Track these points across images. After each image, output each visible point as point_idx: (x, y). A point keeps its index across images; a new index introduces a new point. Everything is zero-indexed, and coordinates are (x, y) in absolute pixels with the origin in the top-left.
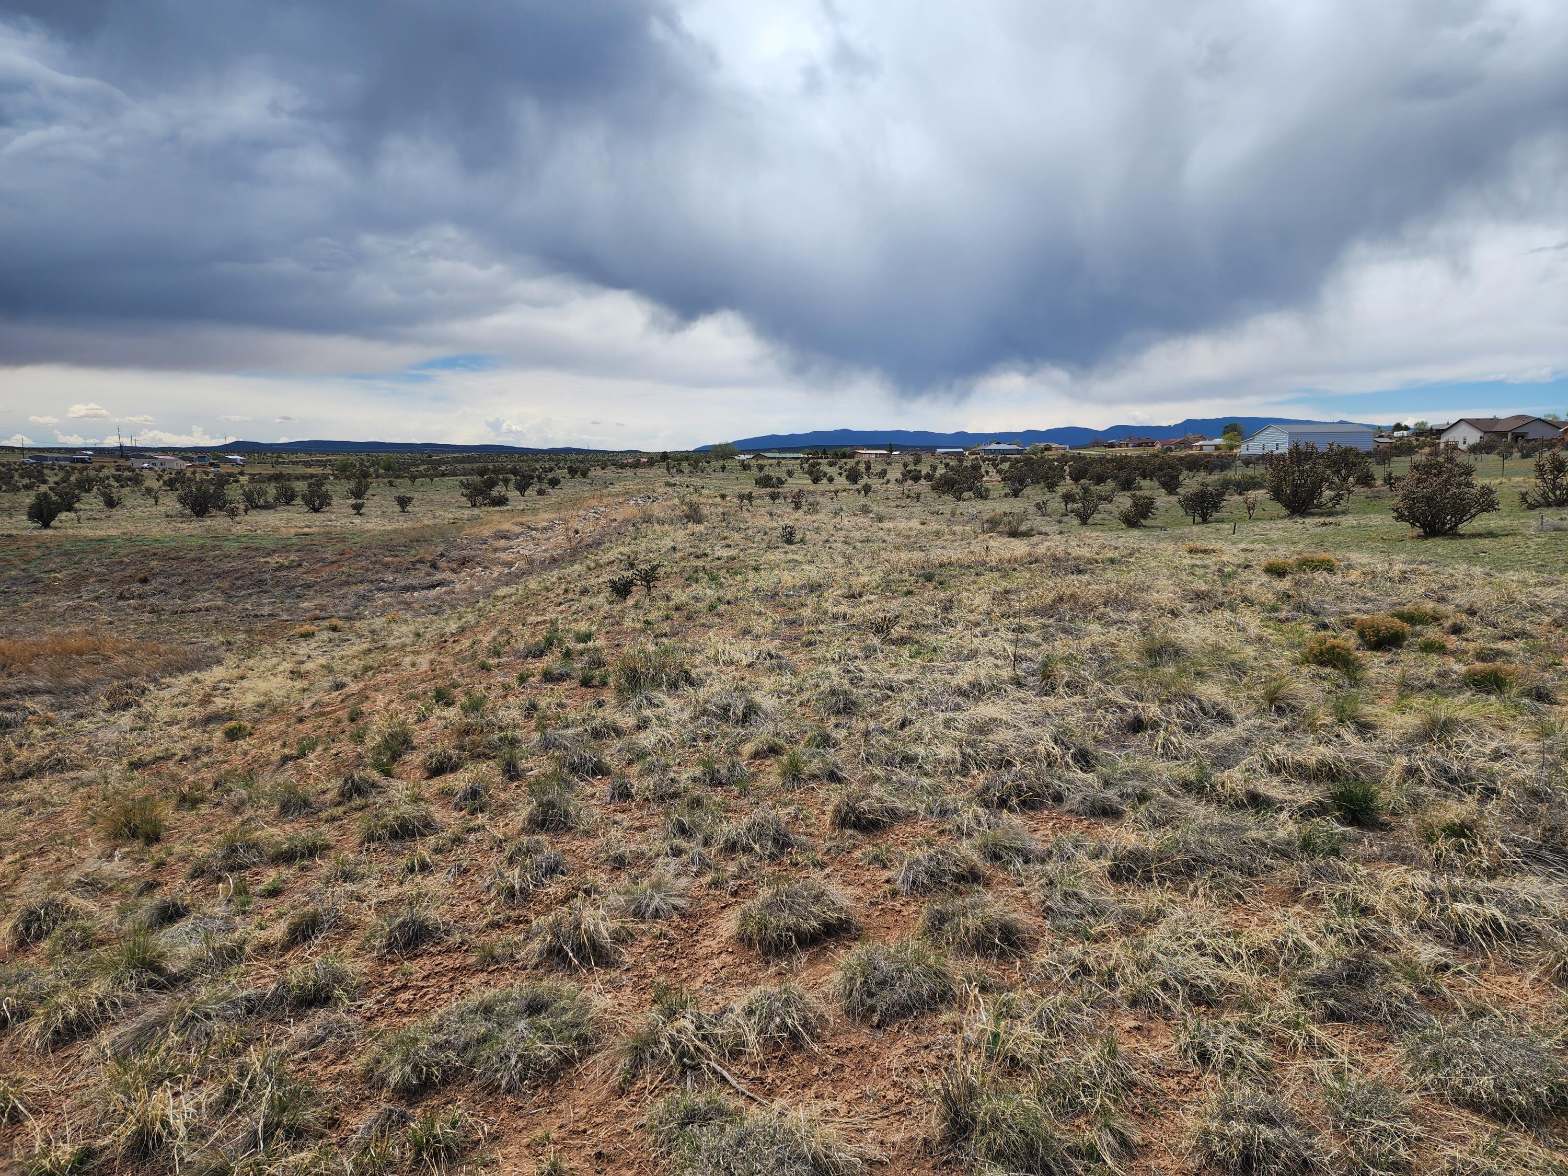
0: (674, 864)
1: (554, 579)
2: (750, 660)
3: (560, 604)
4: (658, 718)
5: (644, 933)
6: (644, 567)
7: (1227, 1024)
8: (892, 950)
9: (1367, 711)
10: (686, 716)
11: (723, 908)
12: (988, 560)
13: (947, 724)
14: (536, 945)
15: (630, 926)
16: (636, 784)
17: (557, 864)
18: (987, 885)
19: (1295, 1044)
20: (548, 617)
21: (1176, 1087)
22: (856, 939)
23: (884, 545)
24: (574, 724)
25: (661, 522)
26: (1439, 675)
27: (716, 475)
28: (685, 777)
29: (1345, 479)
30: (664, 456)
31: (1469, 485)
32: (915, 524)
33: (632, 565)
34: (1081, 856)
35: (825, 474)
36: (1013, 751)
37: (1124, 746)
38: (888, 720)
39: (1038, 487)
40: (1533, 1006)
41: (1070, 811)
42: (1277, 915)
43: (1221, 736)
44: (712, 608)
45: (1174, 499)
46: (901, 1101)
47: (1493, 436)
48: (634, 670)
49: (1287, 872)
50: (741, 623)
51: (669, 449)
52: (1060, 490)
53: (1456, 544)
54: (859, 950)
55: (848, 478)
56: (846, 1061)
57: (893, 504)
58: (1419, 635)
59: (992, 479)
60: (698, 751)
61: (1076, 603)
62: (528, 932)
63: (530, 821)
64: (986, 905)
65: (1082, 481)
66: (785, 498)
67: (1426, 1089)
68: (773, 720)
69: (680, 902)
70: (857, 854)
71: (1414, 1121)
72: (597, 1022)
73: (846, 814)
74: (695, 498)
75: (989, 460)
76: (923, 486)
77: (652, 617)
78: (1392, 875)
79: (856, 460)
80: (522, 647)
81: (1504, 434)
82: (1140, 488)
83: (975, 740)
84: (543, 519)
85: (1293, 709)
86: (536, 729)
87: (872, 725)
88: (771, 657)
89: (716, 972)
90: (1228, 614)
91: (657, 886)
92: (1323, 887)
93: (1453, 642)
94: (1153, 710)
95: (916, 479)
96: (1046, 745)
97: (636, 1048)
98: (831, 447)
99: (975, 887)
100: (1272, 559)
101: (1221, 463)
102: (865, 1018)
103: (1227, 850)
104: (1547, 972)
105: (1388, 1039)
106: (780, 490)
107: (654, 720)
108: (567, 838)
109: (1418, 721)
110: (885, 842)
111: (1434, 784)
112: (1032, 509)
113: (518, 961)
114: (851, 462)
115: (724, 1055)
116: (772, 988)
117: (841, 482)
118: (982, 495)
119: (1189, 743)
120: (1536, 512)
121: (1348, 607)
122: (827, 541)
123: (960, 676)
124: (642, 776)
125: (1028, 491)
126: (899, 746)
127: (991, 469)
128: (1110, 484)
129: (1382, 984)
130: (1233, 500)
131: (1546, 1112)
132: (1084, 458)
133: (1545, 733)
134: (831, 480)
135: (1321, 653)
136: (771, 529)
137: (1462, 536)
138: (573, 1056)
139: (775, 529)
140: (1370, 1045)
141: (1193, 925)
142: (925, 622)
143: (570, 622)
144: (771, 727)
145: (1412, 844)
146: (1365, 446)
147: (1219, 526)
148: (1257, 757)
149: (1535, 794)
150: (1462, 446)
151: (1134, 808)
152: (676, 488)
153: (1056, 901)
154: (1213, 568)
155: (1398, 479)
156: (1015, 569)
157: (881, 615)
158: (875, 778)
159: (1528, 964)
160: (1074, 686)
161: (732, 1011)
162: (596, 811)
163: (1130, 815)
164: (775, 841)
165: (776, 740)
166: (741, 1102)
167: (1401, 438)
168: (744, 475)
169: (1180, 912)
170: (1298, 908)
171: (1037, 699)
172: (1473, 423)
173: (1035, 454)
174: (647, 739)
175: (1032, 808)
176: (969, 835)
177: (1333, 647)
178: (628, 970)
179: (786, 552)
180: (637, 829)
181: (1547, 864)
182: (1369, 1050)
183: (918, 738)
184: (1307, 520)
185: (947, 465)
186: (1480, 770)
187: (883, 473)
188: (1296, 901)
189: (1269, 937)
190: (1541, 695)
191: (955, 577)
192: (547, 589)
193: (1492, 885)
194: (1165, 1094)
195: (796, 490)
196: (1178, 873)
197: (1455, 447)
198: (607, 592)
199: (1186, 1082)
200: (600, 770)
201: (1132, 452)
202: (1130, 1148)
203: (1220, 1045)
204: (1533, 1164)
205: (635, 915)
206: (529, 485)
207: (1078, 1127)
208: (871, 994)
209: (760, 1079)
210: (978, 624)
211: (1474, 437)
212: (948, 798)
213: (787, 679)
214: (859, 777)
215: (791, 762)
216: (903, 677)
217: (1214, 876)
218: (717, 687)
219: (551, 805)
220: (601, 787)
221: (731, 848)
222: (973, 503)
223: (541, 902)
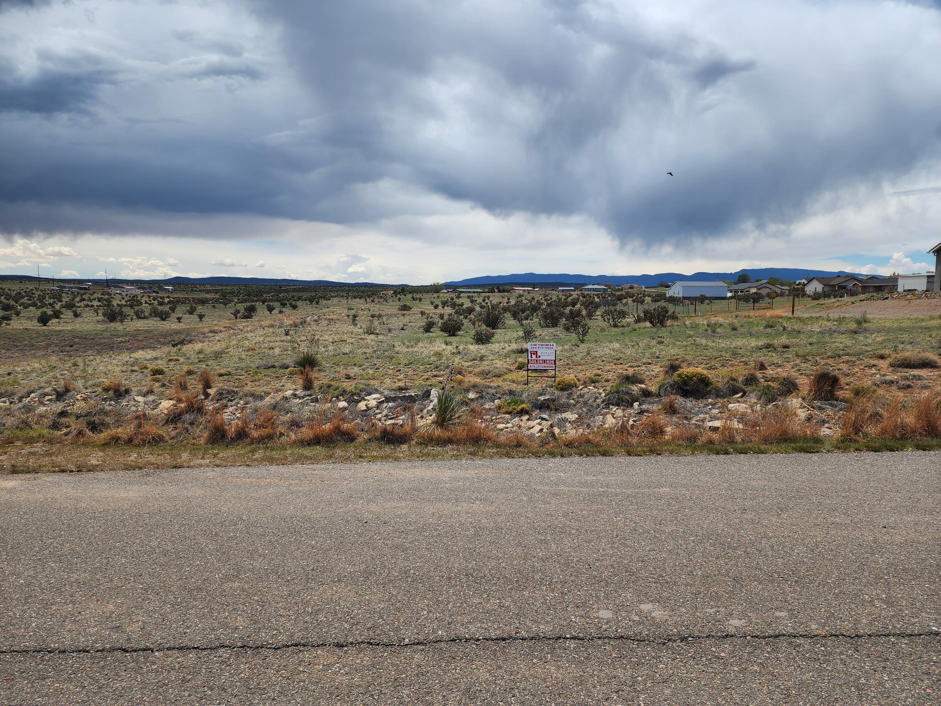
47: (829, 288)
81: (834, 286)
172: (820, 280)
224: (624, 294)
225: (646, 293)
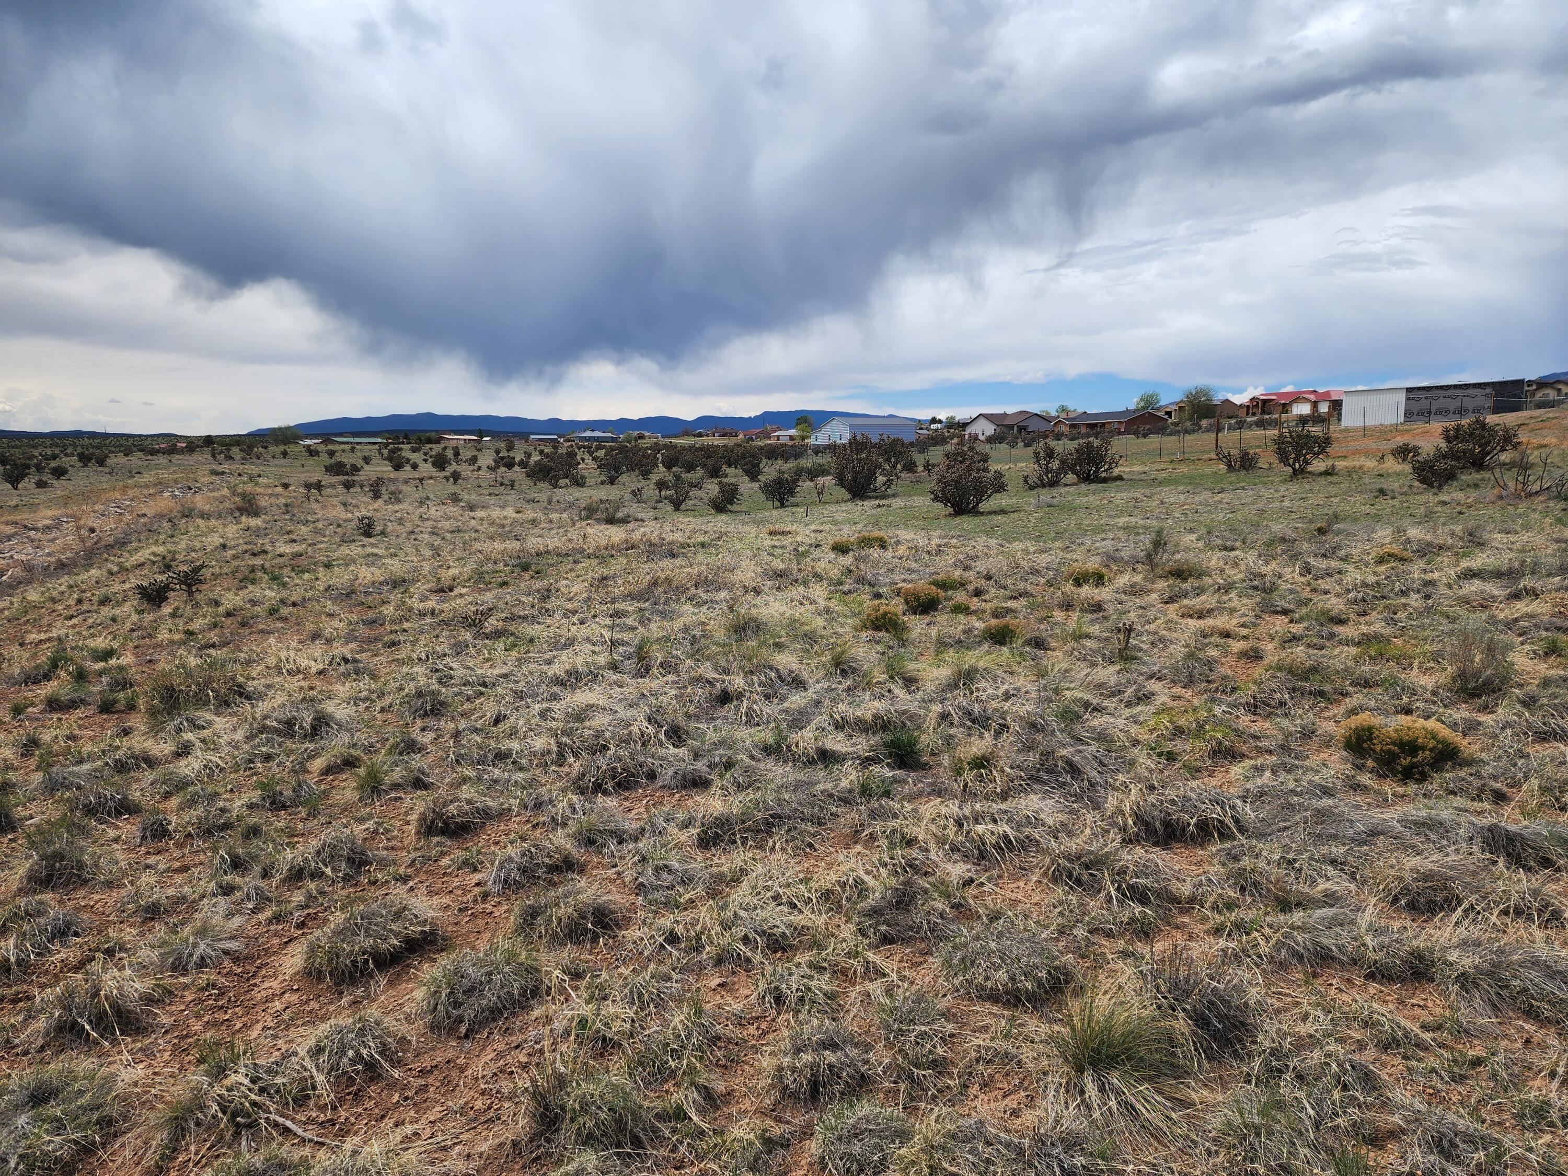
0: (223, 903)
1: (63, 588)
2: (321, 666)
3: (71, 617)
4: (203, 741)
5: (186, 987)
6: (185, 568)
7: (798, 965)
8: (481, 955)
9: (911, 667)
10: (240, 735)
11: (286, 943)
12: (585, 547)
13: (543, 714)
14: (41, 1023)
15: (166, 982)
16: (174, 819)
17: (68, 925)
18: (582, 872)
19: (855, 972)
20: (54, 634)
21: (756, 1033)
22: (442, 950)
23: (476, 535)
24: (91, 757)
25: (204, 516)
26: (965, 632)
27: (276, 462)
28: (237, 805)
29: (894, 466)
30: (209, 441)
31: (986, 470)
32: (510, 512)
33: (168, 567)
34: (672, 829)
35: (408, 461)
36: (608, 734)
37: (713, 719)
38: (481, 718)
39: (633, 474)
40: (1036, 904)
41: (663, 787)
42: (841, 858)
43: (797, 700)
44: (273, 611)
45: (756, 485)
46: (490, 1108)
47: (1003, 429)
48: (171, 689)
49: (850, 817)
50: (310, 627)
51: (214, 433)
52: (654, 477)
53: (977, 520)
54: (445, 961)
55: (434, 464)
56: (430, 1080)
57: (484, 492)
58: (951, 599)
59: (587, 466)
60: (255, 774)
61: (670, 584)
62: (29, 1010)
63: (30, 879)
64: (579, 892)
65: (674, 469)
66: (362, 487)
67: (958, 991)
68: (348, 730)
69: (231, 945)
70: (445, 861)
71: (948, 1020)
72: (125, 1098)
73: (433, 822)
74: (249, 488)
75: (584, 447)
76: (517, 473)
77: (196, 625)
78: (930, 807)
79: (442, 445)
80: (17, 671)
81: (1011, 427)
82: (726, 476)
83: (571, 729)
84: (45, 516)
85: (854, 670)
86: (38, 768)
87: (463, 724)
88: (346, 661)
89: (277, 1015)
90: (801, 589)
91: (202, 932)
92: (878, 826)
93: (975, 603)
94: (738, 682)
95: (510, 465)
96: (641, 725)
97: (176, 1118)
98: (414, 432)
99: (570, 875)
100: (838, 539)
101: (794, 452)
102: (452, 1030)
103: (800, 804)
104: (1045, 874)
105: (929, 953)
106: (355, 478)
107: (198, 744)
108: (81, 893)
109: (949, 673)
110: (476, 844)
111: (962, 725)
112: (628, 496)
113: (17, 1046)
114: (437, 448)
115: (287, 1103)
116: (344, 1020)
117: (426, 468)
118: (579, 483)
119: (769, 709)
120: (1034, 492)
121: (897, 577)
122: (412, 532)
123: (557, 666)
124: (183, 809)
125: (623, 478)
126: (493, 744)
127: (587, 456)
128: (700, 472)
129: (923, 905)
130: (806, 485)
131: (1046, 992)
132: (676, 446)
133: (1042, 674)
134: (415, 467)
135: (877, 619)
136: (345, 521)
137: (982, 514)
138: (94, 1143)
139: (350, 520)
140: (915, 960)
141: (771, 878)
142: (521, 613)
143: (85, 638)
144: (346, 738)
145: (945, 778)
146: (909, 438)
147: (794, 509)
148: (825, 717)
149: (1033, 725)
150: (981, 438)
151: (721, 776)
152: (226, 478)
153: (648, 877)
154: (790, 548)
155: (934, 466)
156: (612, 556)
157: (473, 609)
158: (465, 780)
159: (1031, 869)
160: (668, 667)
161: (295, 1054)
162: (120, 856)
163: (718, 782)
164: (350, 861)
165: (352, 751)
166: (307, 1151)
167: (936, 430)
168: (311, 461)
169: (760, 869)
170: (859, 848)
171: (633, 682)
172: (989, 417)
173: (629, 442)
174: (188, 767)
175: (627, 789)
176: (564, 825)
177: (886, 613)
178: (166, 1032)
179: (363, 546)
180: (176, 871)
181: (1044, 783)
182: (915, 965)
183: (513, 733)
184: (866, 503)
185: (541, 452)
186: (995, 709)
187: (474, 460)
188: (856, 843)
189: (834, 878)
190: (1039, 643)
191: (552, 565)
192: (53, 600)
193: (1003, 806)
194: (746, 1041)
195: (374, 478)
196: (759, 831)
197: (976, 438)
198: (134, 601)
199: (764, 1026)
200: (126, 808)
201: (718, 441)
202: (714, 1100)
203: (792, 986)
204: (1037, 1039)
205: (174, 968)
206: (23, 476)
207: (667, 1092)
208: (457, 1005)
209: (331, 1120)
210: (575, 612)
211: (989, 429)
212: (543, 790)
213: (365, 684)
214: (447, 780)
215: (369, 774)
216: (497, 671)
217: (790, 830)
218: (281, 698)
219: (59, 856)
220: (129, 828)
221: (297, 875)
222: (570, 490)
223: (47, 972)
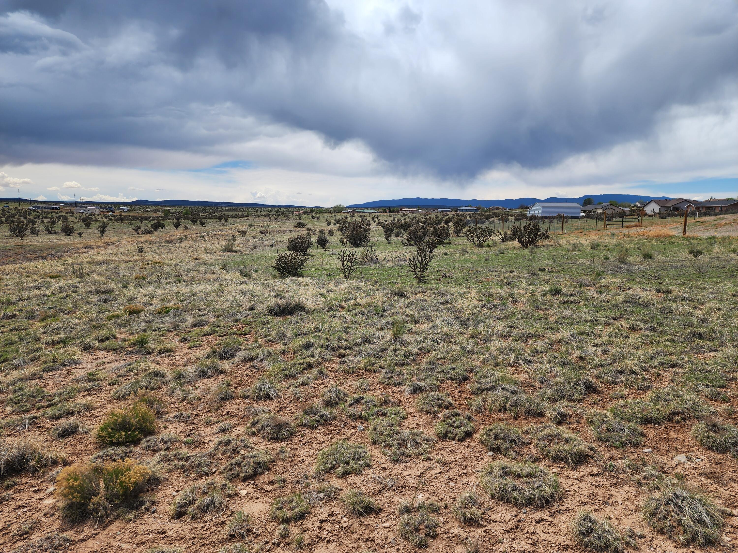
224: (491, 214)
225: (509, 214)
